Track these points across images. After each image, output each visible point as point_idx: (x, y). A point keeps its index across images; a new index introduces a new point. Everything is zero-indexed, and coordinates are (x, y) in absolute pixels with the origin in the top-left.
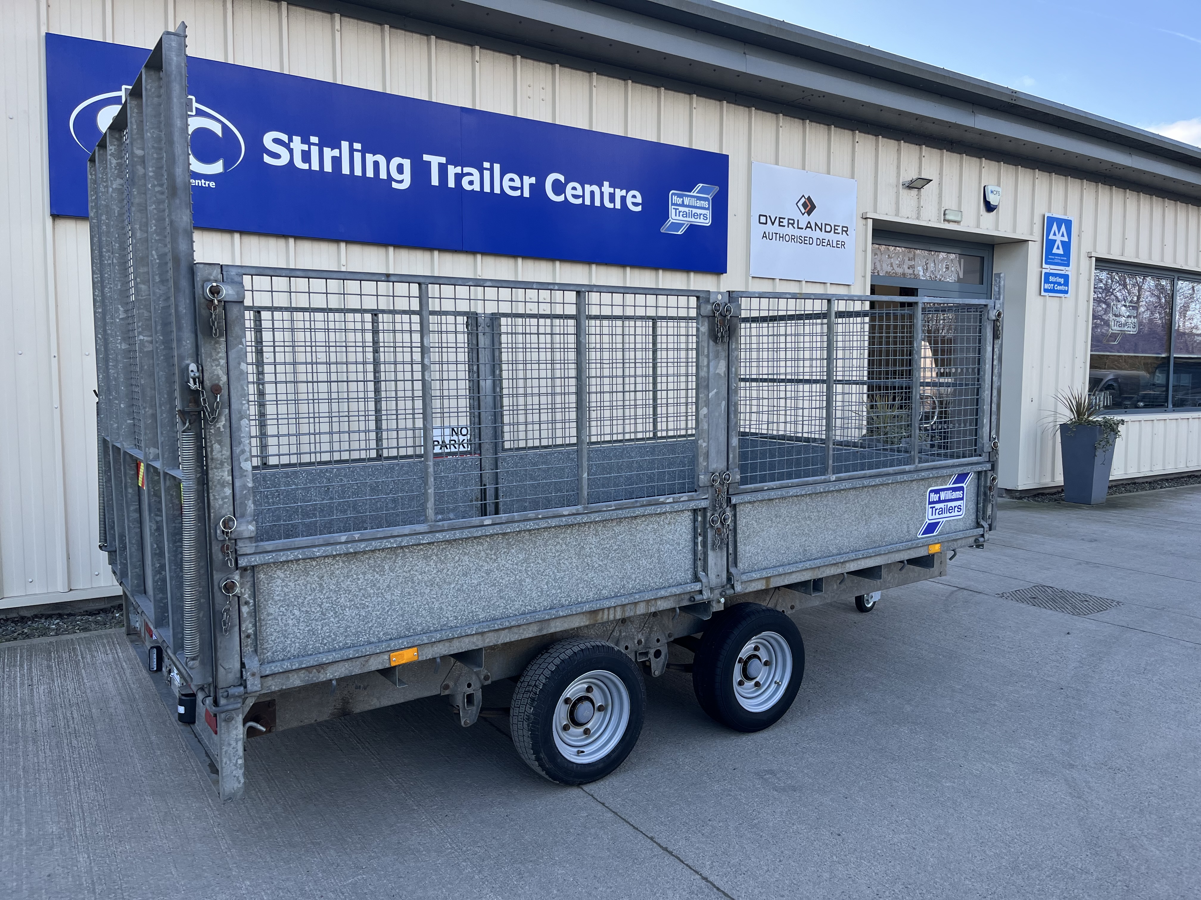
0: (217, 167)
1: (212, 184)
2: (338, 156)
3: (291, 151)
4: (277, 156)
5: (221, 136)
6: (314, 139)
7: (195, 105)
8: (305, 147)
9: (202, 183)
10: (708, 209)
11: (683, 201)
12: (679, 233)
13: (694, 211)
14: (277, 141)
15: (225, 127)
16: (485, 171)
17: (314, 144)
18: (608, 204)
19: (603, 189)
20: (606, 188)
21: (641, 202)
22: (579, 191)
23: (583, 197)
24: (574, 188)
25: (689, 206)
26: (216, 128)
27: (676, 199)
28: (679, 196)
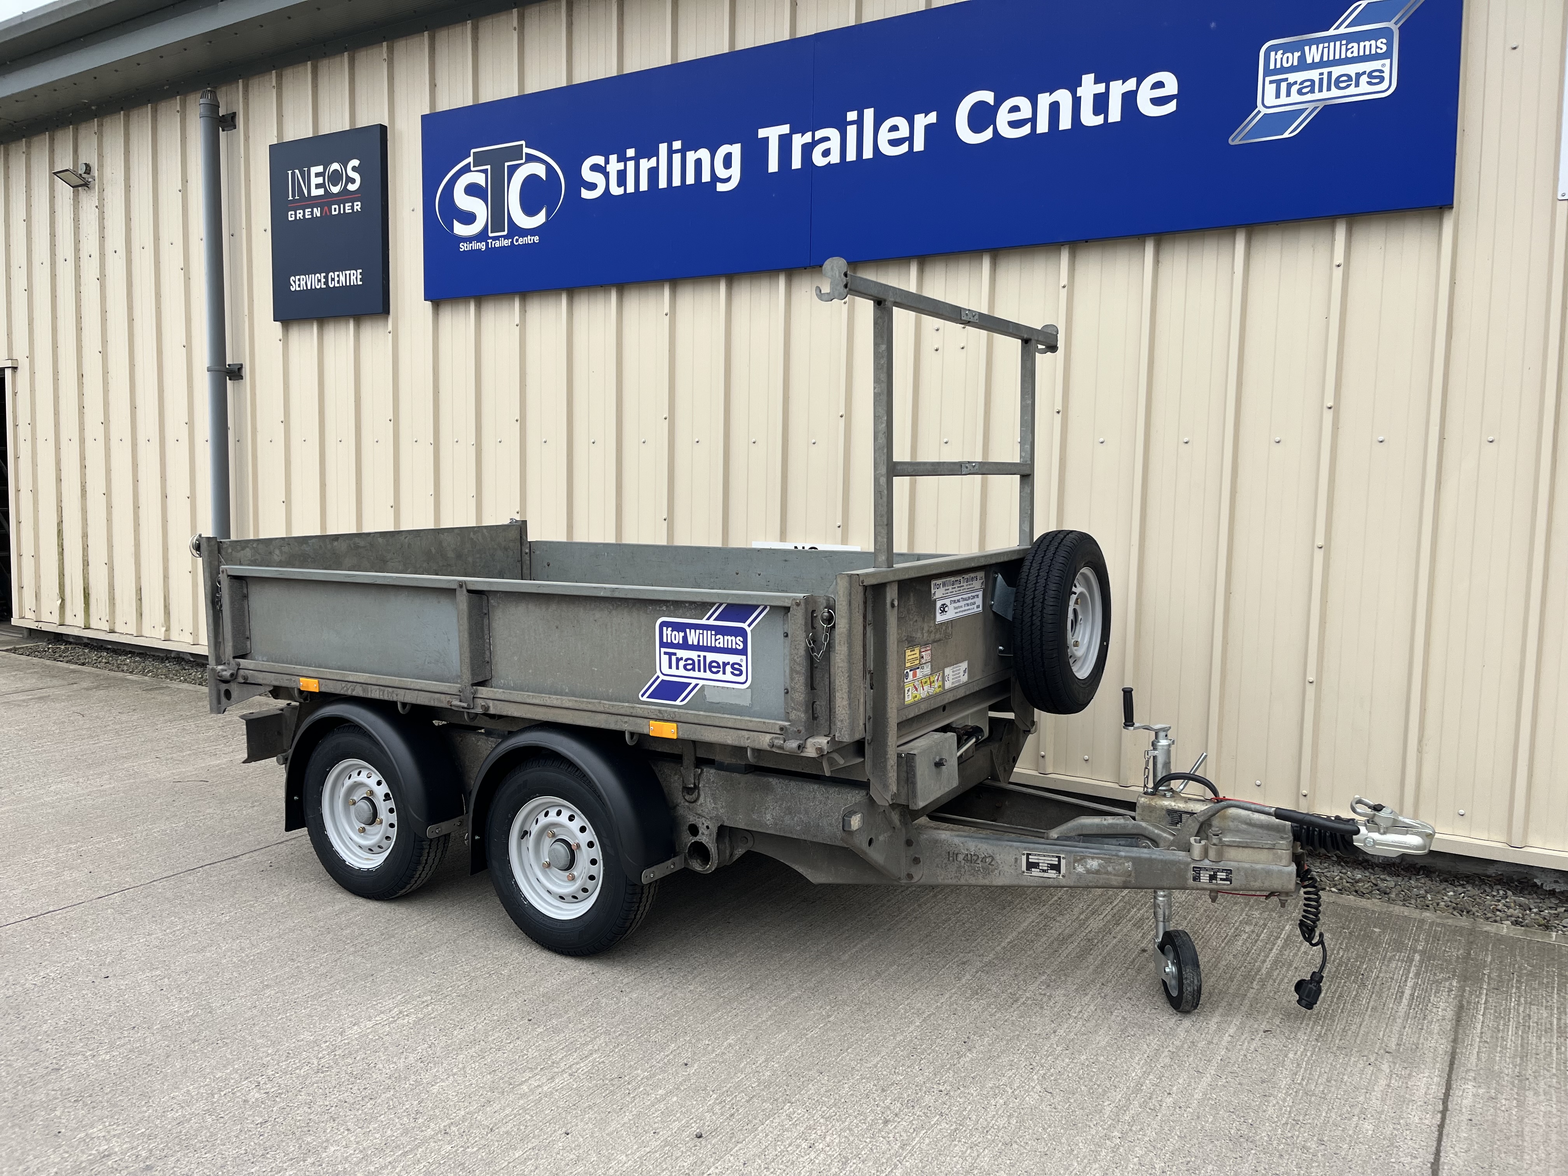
0: (540, 218)
1: (536, 239)
2: (655, 165)
3: (607, 175)
4: (592, 187)
5: (544, 178)
6: (631, 153)
7: (526, 150)
8: (621, 166)
9: (529, 240)
10: (1388, 55)
11: (1302, 58)
12: (1286, 135)
13: (1337, 71)
14: (595, 168)
15: (549, 168)
16: (849, 127)
17: (631, 159)
18: (1089, 119)
19: (1080, 92)
20: (1089, 87)
21: (1176, 92)
22: (1026, 112)
23: (1033, 120)
24: (1015, 109)
25: (1322, 64)
26: (540, 170)
27: (1278, 59)
28: (1288, 48)
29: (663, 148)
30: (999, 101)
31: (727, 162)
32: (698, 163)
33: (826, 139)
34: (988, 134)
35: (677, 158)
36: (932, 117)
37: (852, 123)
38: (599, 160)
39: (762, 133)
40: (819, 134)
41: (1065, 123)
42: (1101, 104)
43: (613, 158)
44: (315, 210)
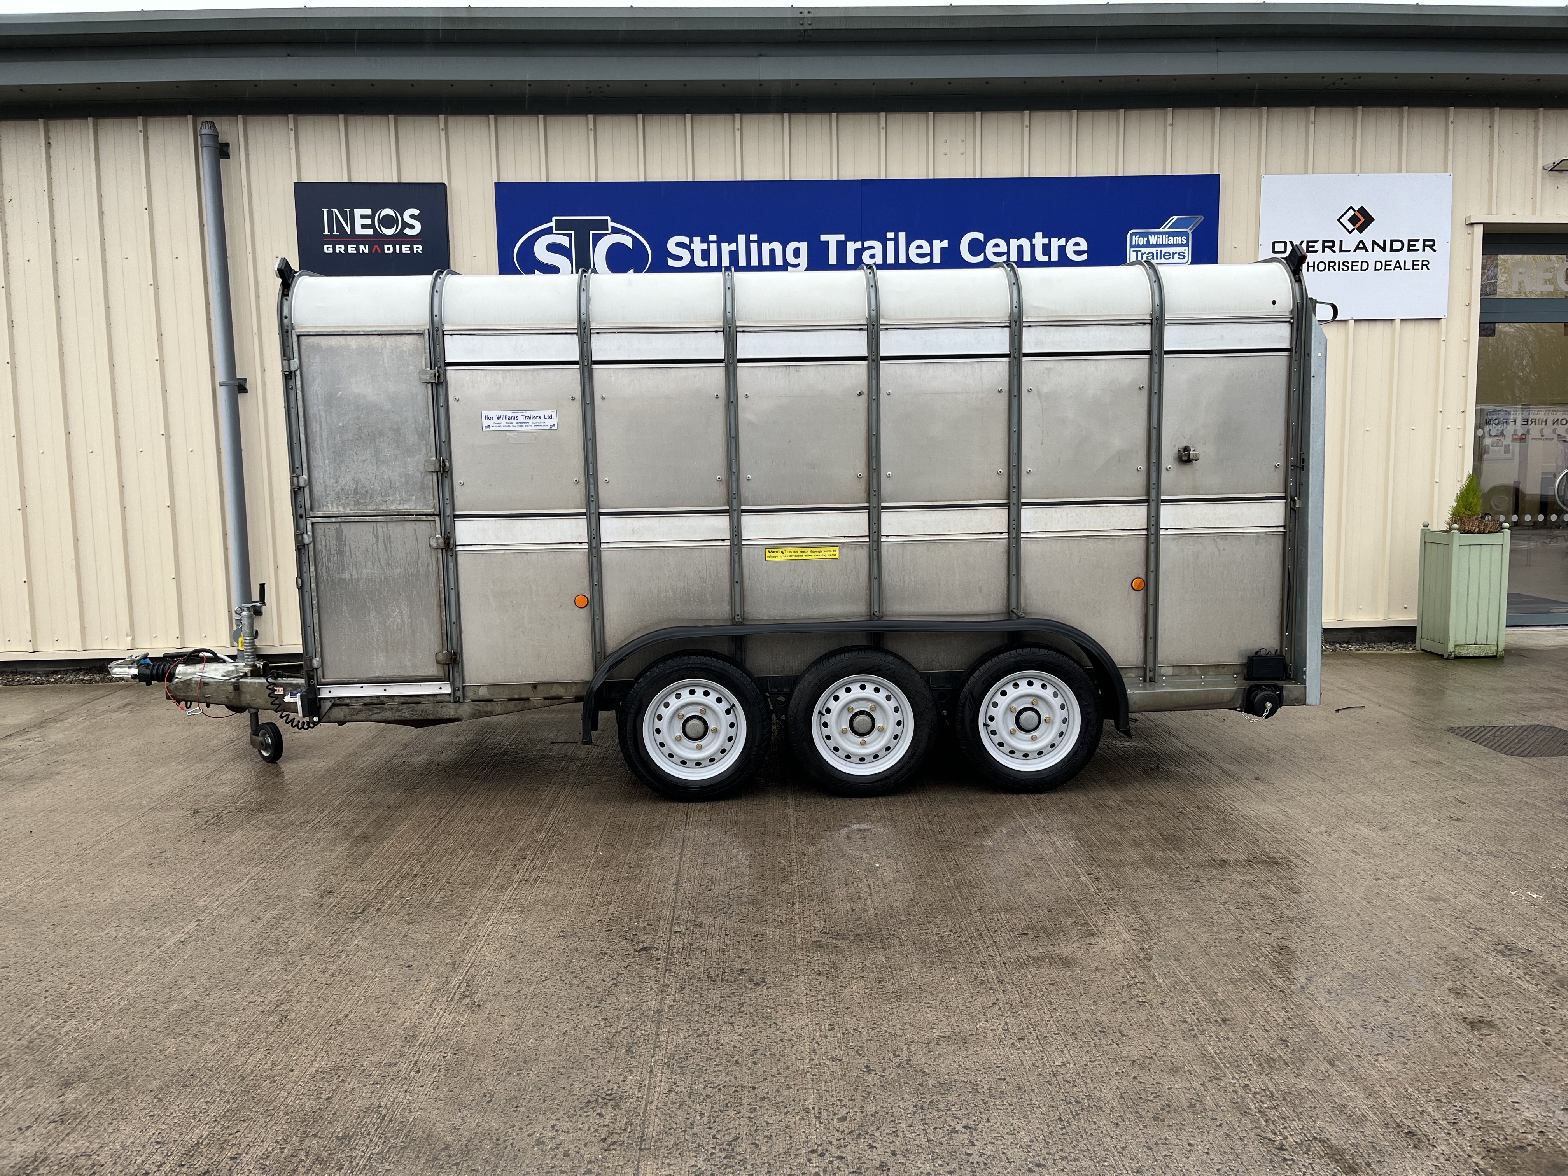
2: (735, 249)
3: (692, 252)
5: (630, 247)
6: (713, 237)
8: (705, 246)
10: (1187, 245)
11: (1148, 241)
13: (1164, 250)
14: (679, 245)
15: (635, 239)
16: (888, 242)
17: (713, 242)
18: (1040, 257)
19: (1034, 241)
20: (1039, 239)
21: (1086, 249)
22: (1003, 248)
23: (1008, 253)
24: (997, 245)
25: (1157, 246)
26: (628, 242)
27: (1136, 240)
28: (1141, 235)
29: (742, 238)
30: (987, 239)
31: (796, 253)
32: (772, 252)
33: (874, 248)
34: (981, 258)
35: (754, 247)
36: (945, 243)
37: (890, 239)
38: (686, 240)
39: (823, 238)
40: (867, 244)
41: (1027, 258)
42: (1046, 250)
43: (697, 240)
44: (361, 247)
